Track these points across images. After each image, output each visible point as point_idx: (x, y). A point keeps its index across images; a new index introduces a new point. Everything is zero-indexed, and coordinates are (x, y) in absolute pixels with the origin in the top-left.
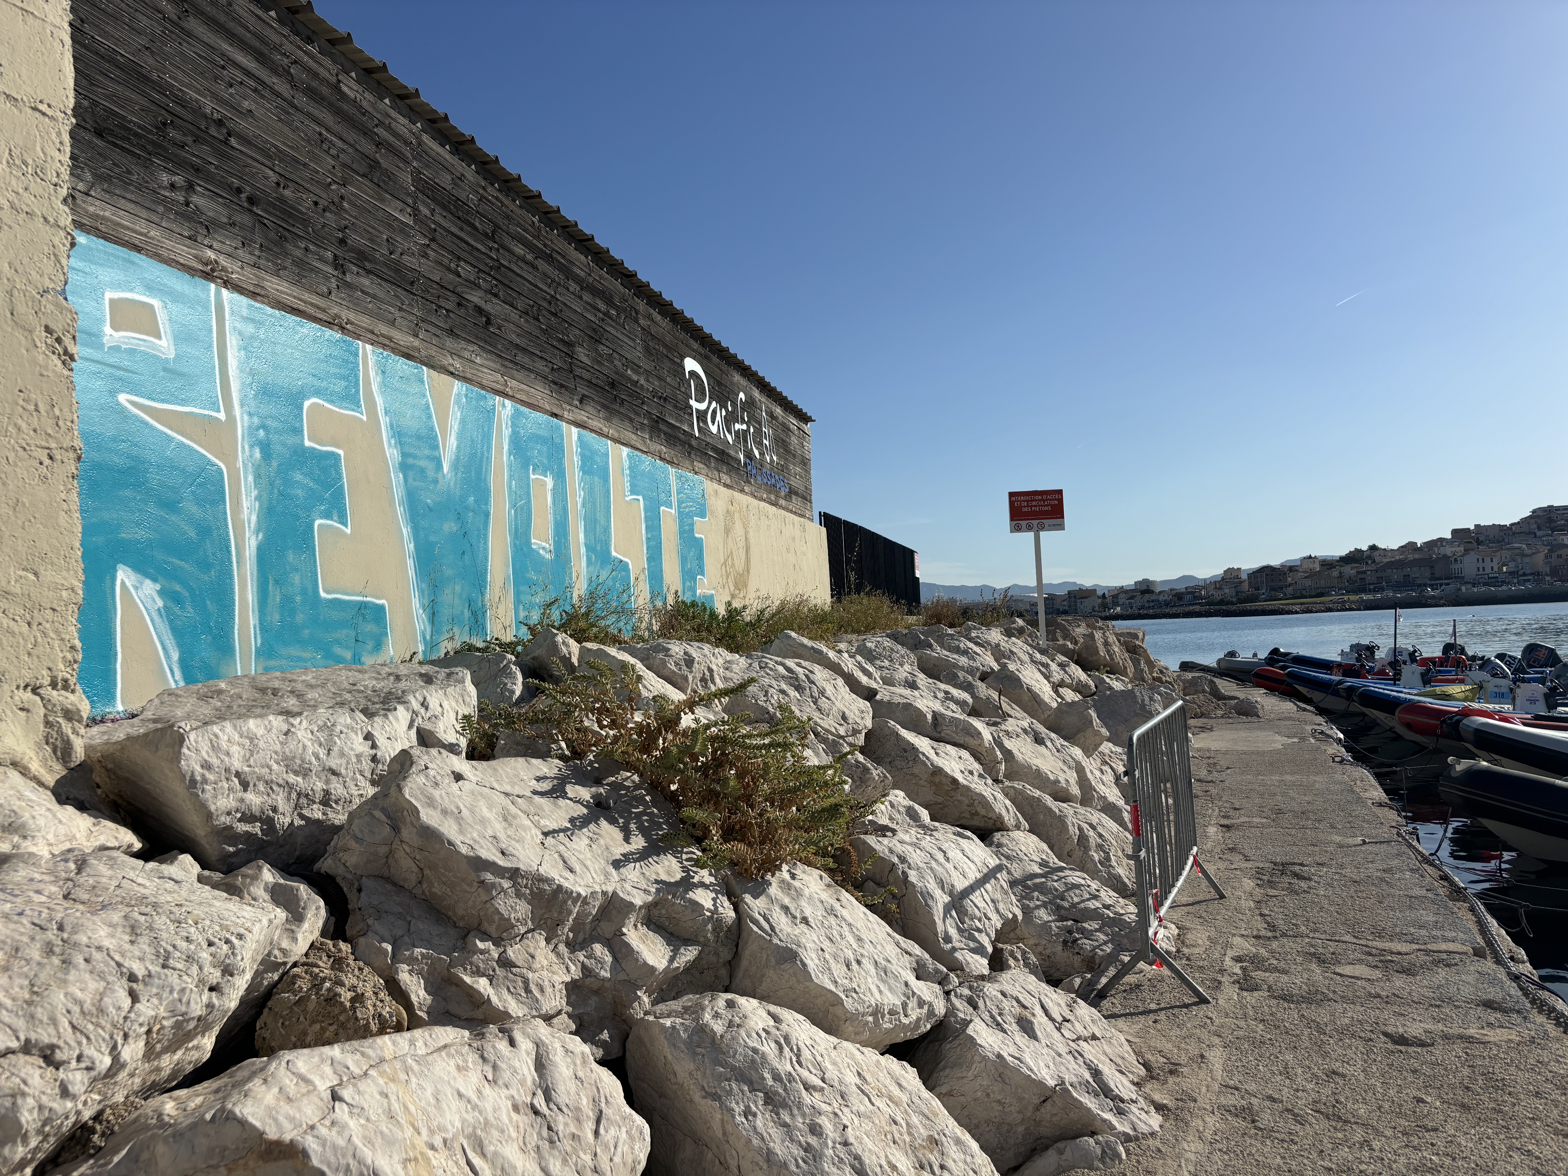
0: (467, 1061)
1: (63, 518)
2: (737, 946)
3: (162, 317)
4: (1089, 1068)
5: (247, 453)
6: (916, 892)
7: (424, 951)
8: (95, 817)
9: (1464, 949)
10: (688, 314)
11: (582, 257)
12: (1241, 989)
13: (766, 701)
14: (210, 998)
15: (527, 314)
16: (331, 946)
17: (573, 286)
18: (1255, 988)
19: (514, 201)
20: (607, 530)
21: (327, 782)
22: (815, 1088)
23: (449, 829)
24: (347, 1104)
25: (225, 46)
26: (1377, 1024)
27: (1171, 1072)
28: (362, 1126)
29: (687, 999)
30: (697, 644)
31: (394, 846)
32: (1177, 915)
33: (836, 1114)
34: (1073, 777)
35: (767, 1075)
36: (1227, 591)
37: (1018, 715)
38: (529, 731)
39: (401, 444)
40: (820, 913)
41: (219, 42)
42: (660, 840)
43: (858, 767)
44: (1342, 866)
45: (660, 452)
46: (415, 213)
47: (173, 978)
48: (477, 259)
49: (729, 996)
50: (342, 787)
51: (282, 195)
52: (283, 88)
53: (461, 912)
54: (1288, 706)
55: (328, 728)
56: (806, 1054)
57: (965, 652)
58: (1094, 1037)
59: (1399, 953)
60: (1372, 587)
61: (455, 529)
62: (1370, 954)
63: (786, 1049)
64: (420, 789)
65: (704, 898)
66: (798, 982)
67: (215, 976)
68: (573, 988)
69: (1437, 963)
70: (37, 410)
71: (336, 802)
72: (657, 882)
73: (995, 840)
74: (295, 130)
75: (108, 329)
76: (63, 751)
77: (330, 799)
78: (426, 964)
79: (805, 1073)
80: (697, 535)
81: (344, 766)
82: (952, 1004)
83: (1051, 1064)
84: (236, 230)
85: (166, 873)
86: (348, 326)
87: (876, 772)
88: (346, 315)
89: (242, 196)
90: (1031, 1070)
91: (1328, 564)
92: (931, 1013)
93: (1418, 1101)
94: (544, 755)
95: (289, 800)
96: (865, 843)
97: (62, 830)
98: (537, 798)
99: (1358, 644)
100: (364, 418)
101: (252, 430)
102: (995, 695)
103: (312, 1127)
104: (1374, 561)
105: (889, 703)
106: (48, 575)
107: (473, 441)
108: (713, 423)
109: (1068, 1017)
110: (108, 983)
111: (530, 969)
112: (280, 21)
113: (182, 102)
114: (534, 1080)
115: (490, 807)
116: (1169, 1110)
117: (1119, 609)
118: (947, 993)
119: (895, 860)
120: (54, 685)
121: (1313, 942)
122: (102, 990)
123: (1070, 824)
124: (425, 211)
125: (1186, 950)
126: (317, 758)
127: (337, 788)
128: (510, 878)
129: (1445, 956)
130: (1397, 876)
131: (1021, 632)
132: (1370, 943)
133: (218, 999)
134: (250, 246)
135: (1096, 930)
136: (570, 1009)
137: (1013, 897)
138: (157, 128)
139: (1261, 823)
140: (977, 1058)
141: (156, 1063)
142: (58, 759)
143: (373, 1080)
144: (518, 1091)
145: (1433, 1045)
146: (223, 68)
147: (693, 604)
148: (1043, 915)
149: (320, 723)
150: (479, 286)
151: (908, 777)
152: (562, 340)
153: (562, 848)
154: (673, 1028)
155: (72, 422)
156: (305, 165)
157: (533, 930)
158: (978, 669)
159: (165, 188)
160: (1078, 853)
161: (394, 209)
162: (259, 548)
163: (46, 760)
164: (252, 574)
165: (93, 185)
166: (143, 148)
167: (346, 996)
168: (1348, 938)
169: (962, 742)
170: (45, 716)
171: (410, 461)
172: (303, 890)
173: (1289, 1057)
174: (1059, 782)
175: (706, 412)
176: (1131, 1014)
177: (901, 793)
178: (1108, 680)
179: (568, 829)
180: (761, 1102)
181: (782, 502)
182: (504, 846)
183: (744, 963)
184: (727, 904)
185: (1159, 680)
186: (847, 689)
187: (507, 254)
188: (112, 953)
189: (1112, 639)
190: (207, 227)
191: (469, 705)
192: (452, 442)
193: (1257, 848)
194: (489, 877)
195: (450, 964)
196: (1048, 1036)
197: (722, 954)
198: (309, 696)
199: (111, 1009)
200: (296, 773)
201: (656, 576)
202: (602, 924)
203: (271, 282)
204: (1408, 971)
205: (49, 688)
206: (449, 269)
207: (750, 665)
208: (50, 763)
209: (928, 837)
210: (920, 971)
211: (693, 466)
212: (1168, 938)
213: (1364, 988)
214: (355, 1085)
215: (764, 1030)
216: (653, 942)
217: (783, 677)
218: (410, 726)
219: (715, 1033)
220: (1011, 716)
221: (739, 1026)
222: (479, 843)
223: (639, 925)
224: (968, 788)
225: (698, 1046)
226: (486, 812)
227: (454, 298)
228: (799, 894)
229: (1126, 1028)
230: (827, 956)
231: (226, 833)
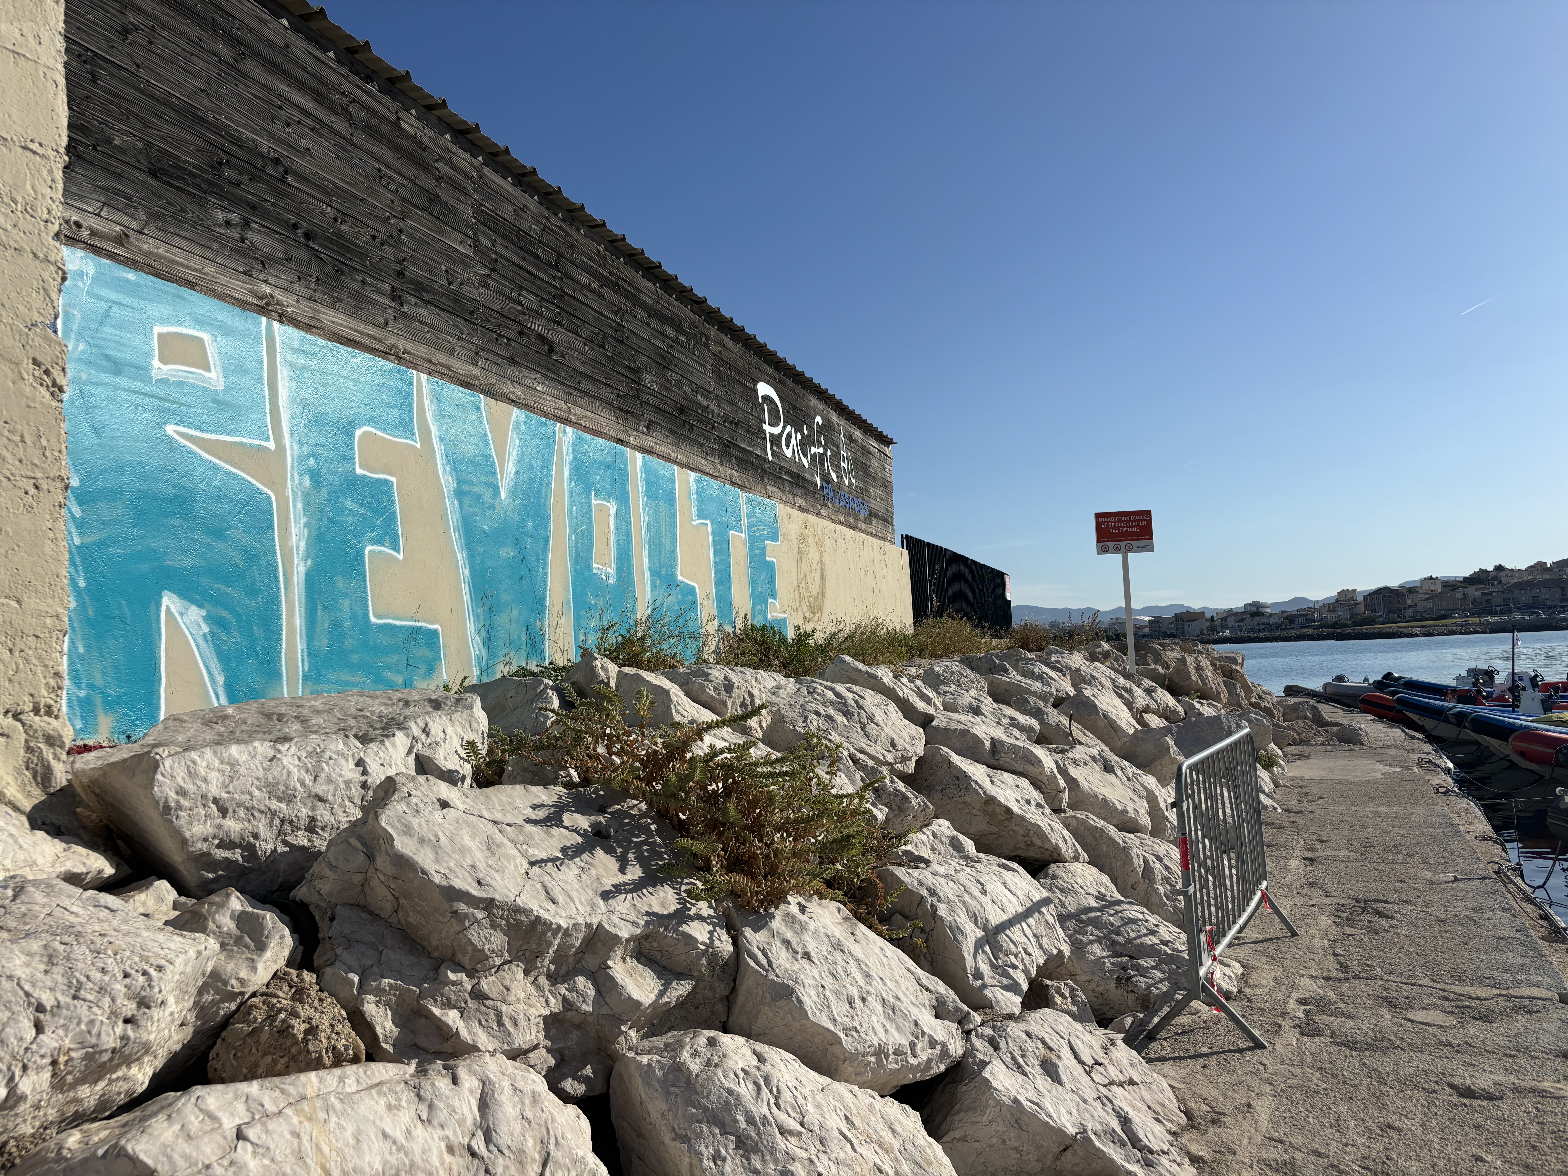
0: (400, 1100)
1: (48, 546)
2: (735, 981)
3: (211, 350)
4: (1118, 1115)
5: (297, 481)
6: (944, 926)
7: (392, 982)
8: (67, 842)
9: (1549, 994)
10: (761, 339)
11: (650, 285)
12: (1302, 1034)
13: (804, 728)
14: (125, 1030)
15: (592, 341)
16: (294, 977)
17: (641, 314)
18: (1318, 1033)
19: (578, 230)
20: (672, 554)
21: (313, 808)
22: (791, 1133)
23: (425, 859)
24: (252, 1143)
25: (283, 87)
26: (1443, 1074)
27: (1214, 1122)
28: (264, 1166)
29: (670, 1037)
30: (739, 668)
31: (369, 874)
32: (1242, 952)
33: (811, 1161)
34: (1143, 807)
35: (740, 1118)
36: (1341, 613)
37: (1090, 742)
38: (537, 758)
39: (456, 471)
40: (825, 948)
41: (276, 83)
42: (657, 871)
43: (896, 795)
44: (1428, 904)
45: (731, 477)
46: (476, 244)
47: (82, 1009)
48: (541, 288)
49: (712, 1033)
50: (329, 813)
51: (339, 230)
52: (340, 125)
53: (435, 942)
54: (1396, 734)
55: (317, 755)
56: (787, 1096)
57: (1039, 677)
58: (1132, 1082)
59: (1478, 999)
60: (1498, 609)
61: (512, 554)
62: (1447, 999)
63: (765, 1090)
64: (397, 817)
65: (699, 932)
66: (794, 1019)
67: (130, 1008)
68: (551, 1022)
69: (1517, 1009)
70: (23, 441)
71: (323, 829)
72: (648, 914)
73: (1050, 872)
74: (353, 166)
75: (156, 363)
76: (43, 776)
77: (315, 826)
78: (395, 995)
79: (782, 1117)
80: (768, 559)
81: (331, 792)
82: (972, 1045)
83: (1074, 1111)
84: (292, 265)
85: (102, 902)
86: (405, 356)
87: (916, 800)
88: (402, 344)
89: (299, 231)
90: (1050, 1117)
91: (1450, 585)
92: (945, 1053)
93: (1476, 1160)
94: (544, 782)
95: (271, 826)
96: (893, 874)
97: (21, 855)
98: (529, 827)
99: (1476, 669)
100: (418, 446)
101: (301, 459)
102: (1065, 721)
103: (208, 1167)
104: (1500, 582)
105: (945, 729)
106: (32, 602)
107: (532, 467)
108: (788, 446)
109: (1100, 1060)
110: (13, 1013)
111: (504, 1001)
112: (339, 62)
113: (237, 142)
114: (475, 1119)
115: (473, 836)
116: (1205, 1162)
117: (1228, 632)
118: (968, 1033)
119: (925, 893)
120: (36, 711)
121: (1387, 985)
122: (5, 1020)
123: (1134, 856)
124: (486, 242)
125: (1248, 991)
126: (303, 784)
127: (323, 815)
128: (485, 909)
129: (1527, 1002)
130: (1486, 915)
131: (1106, 655)
132: (1448, 987)
133: (134, 1031)
134: (306, 280)
135: (1153, 967)
136: (549, 1043)
137: (1061, 932)
138: (213, 167)
139: (1348, 857)
140: (991, 1102)
141: (72, 1094)
142: (37, 784)
143: (287, 1119)
144: (455, 1131)
145: (1502, 1098)
146: (280, 108)
147: (764, 628)
148: (1097, 950)
149: (309, 749)
150: (541, 315)
151: (960, 806)
152: (629, 367)
153: (547, 878)
154: (649, 1065)
155: (60, 452)
156: (363, 200)
157: (510, 962)
158: (1051, 694)
159: (220, 226)
160: (1142, 886)
161: (454, 241)
162: (308, 574)
163: (25, 785)
164: (300, 600)
165: (146, 224)
166: (198, 187)
167: (299, 1028)
168: (1426, 981)
169: (1021, 770)
170: (26, 741)
171: (466, 487)
172: (270, 918)
173: (1343, 1108)
174: (1127, 812)
175: (780, 435)
176: (1180, 1058)
177: (945, 823)
178: (1198, 706)
179: (558, 859)
180: (732, 1146)
181: (862, 525)
182: (481, 876)
183: (741, 999)
184: (725, 937)
185: (1256, 706)
186: (900, 714)
187: (570, 283)
188: (22, 983)
189: (1205, 663)
190: (262, 263)
191: (477, 731)
192: (511, 468)
193: (1339, 883)
194: (462, 907)
195: (419, 996)
196: (1074, 1079)
197: (718, 990)
198: (314, 722)
199: (12, 1039)
200: (280, 799)
201: (724, 600)
202: (587, 956)
203: (327, 314)
204: (1486, 1018)
205: (32, 714)
206: (510, 298)
207: (799, 690)
208: (28, 788)
209: (968, 869)
210: (940, 1010)
211: (766, 490)
212: (1230, 977)
213: (1435, 1036)
214: (264, 1124)
215: (743, 1070)
216: (641, 976)
217: (831, 702)
218: (409, 753)
219: (691, 1072)
220: (1080, 743)
221: (716, 1065)
222: (454, 872)
223: (628, 958)
224: (1022, 818)
225: (673, 1085)
226: (467, 840)
227: (515, 327)
228: (803, 927)
229: (1171, 1073)
230: (828, 993)
231: (203, 859)
